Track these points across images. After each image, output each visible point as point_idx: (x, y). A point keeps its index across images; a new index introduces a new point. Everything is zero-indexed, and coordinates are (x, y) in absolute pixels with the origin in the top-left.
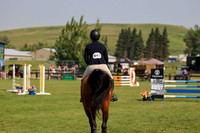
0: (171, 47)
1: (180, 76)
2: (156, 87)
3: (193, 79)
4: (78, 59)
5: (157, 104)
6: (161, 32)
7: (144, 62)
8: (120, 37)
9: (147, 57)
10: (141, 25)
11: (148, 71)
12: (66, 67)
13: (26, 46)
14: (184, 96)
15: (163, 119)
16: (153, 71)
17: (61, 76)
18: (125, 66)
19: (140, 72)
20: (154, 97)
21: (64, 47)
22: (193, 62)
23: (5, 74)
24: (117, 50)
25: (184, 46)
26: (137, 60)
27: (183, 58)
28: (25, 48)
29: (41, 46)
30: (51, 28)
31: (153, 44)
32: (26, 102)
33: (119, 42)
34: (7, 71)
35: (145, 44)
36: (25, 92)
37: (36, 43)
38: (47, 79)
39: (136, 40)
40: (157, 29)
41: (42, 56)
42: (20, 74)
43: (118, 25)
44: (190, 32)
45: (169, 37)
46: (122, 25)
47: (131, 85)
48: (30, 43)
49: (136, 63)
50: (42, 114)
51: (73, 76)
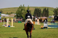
0: (49, 13)
1: (52, 22)
2: (45, 25)
3: (56, 23)
4: (22, 17)
5: (45, 30)
6: (47, 9)
7: (42, 18)
8: (35, 11)
9: (43, 16)
10: (41, 7)
11: (43, 20)
12: (19, 19)
13: (7, 13)
14: (53, 27)
15: (47, 34)
16: (44, 20)
17: (18, 22)
18: (36, 19)
19: (41, 21)
20: (45, 28)
21: (19, 13)
22: (56, 18)
23: (1, 21)
24: (34, 14)
25: (53, 13)
26: (40, 17)
27: (53, 17)
28: (7, 14)
29: (12, 13)
30: (15, 8)
31: (44, 13)
32: (7, 29)
33: (34, 12)
34: (2, 20)
35: (42, 13)
36: (7, 26)
37: (11, 12)
38: (14, 22)
39: (39, 11)
40: (45, 8)
41: (12, 16)
42: (6, 21)
43: (34, 7)
44: (55, 9)
45: (49, 11)
46: (35, 7)
47: (38, 24)
48: (9, 12)
49: (39, 18)
50: (12, 32)
51: (21, 22)
